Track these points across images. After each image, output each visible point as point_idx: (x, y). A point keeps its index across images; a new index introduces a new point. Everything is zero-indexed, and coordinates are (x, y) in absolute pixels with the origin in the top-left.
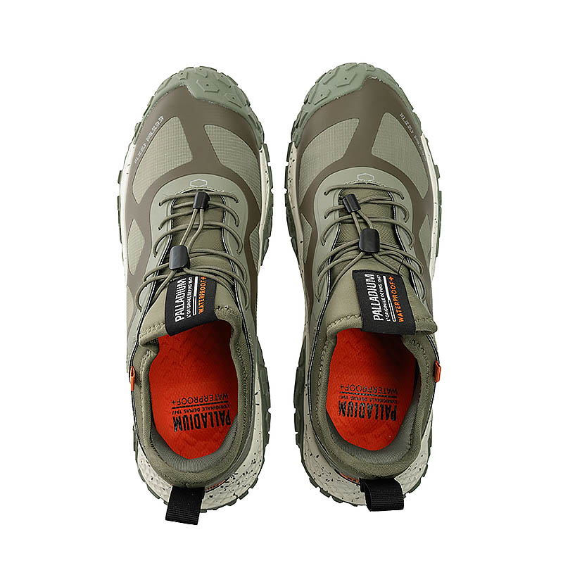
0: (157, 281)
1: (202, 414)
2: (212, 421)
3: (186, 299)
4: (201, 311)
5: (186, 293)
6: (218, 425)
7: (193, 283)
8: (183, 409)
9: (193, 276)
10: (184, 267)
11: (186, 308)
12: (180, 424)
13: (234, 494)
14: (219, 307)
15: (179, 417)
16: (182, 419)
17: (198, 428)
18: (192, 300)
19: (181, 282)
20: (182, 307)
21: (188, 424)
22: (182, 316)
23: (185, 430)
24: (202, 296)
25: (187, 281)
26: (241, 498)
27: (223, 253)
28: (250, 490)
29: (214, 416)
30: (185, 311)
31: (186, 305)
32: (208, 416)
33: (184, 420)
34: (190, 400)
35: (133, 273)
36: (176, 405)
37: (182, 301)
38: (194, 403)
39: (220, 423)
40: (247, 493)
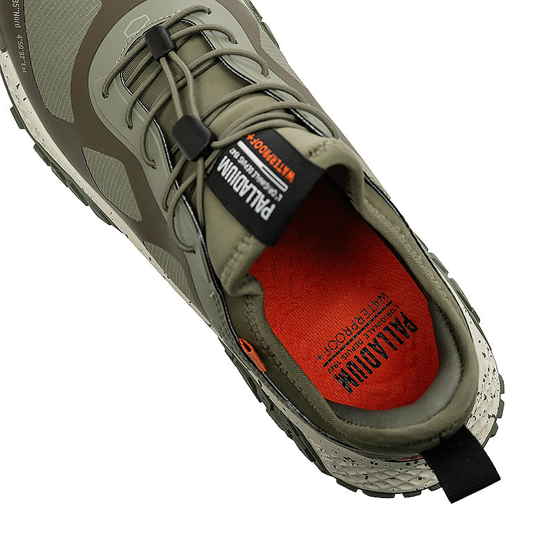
0: (185, 193)
1: (369, 344)
2: (390, 344)
3: (252, 181)
4: (291, 175)
5: (244, 172)
6: (401, 342)
7: (243, 154)
8: (340, 355)
9: (233, 144)
10: (210, 143)
11: (264, 192)
12: (350, 379)
13: (489, 417)
14: (311, 153)
15: (342, 370)
16: (347, 371)
17: (377, 366)
18: (262, 175)
19: (225, 166)
20: (256, 195)
21: (361, 372)
22: (269, 206)
23: (362, 381)
24: (273, 159)
25: (231, 157)
26: (500, 415)
27: (247, 88)
28: (503, 397)
29: (387, 334)
30: (267, 196)
31: (260, 187)
32: (380, 340)
33: (351, 369)
34: (340, 338)
35: (139, 218)
36: (325, 359)
37: (248, 188)
38: (348, 339)
39: (402, 338)
40: (502, 403)
